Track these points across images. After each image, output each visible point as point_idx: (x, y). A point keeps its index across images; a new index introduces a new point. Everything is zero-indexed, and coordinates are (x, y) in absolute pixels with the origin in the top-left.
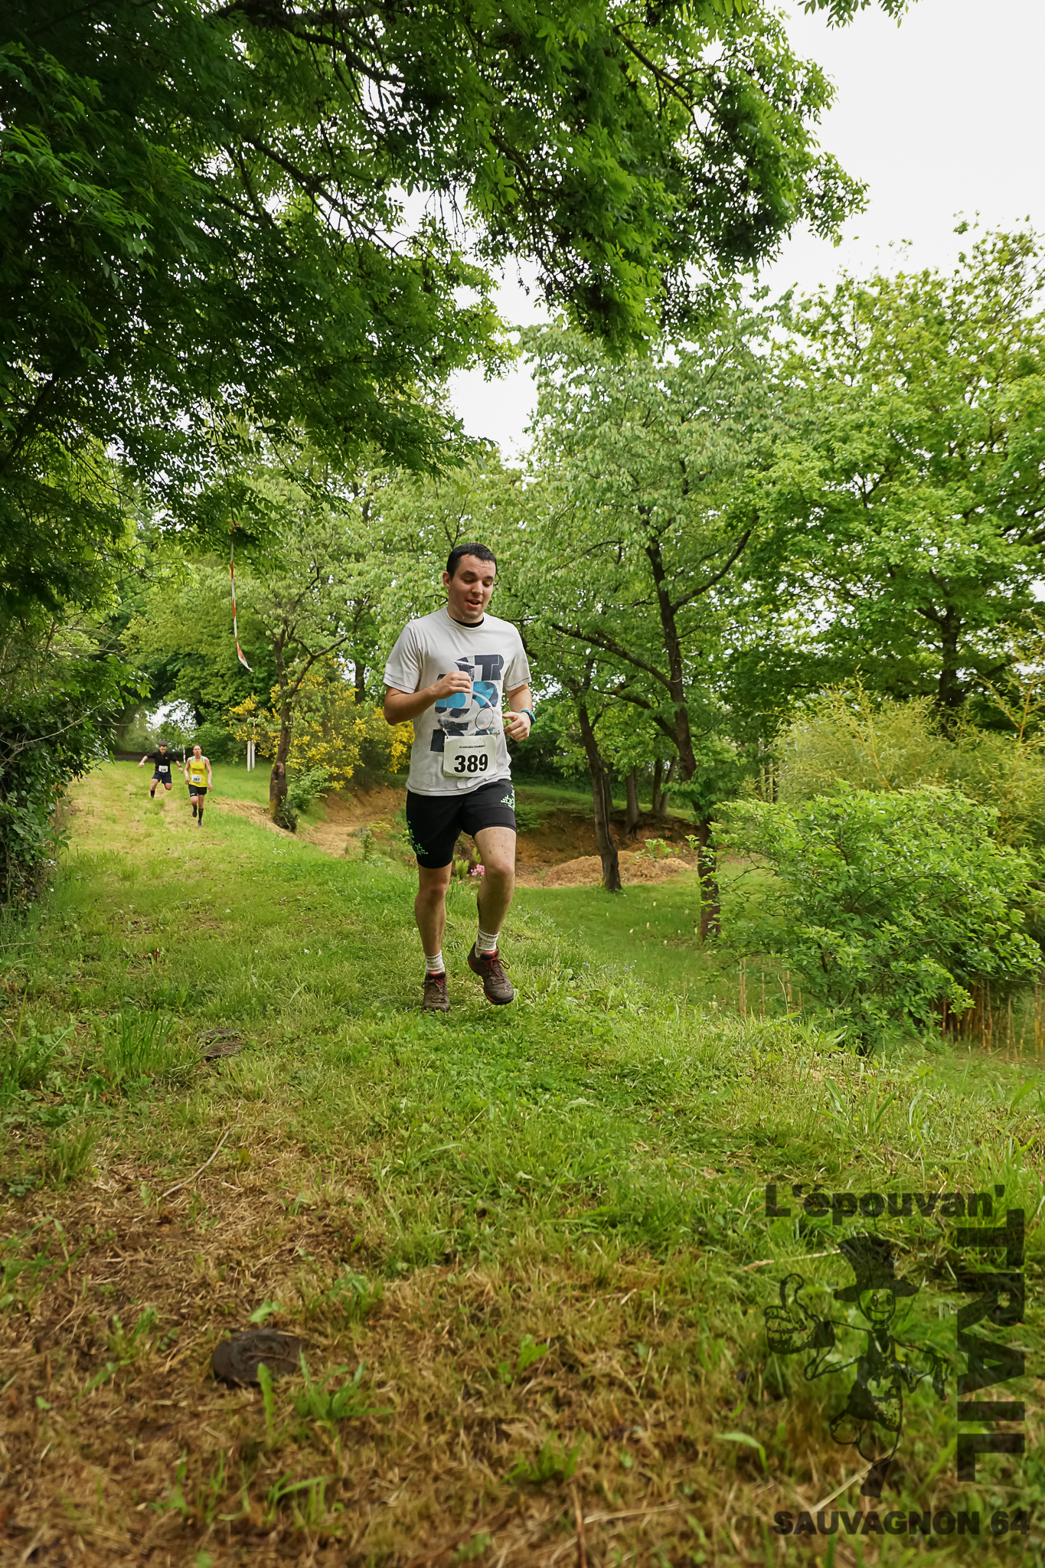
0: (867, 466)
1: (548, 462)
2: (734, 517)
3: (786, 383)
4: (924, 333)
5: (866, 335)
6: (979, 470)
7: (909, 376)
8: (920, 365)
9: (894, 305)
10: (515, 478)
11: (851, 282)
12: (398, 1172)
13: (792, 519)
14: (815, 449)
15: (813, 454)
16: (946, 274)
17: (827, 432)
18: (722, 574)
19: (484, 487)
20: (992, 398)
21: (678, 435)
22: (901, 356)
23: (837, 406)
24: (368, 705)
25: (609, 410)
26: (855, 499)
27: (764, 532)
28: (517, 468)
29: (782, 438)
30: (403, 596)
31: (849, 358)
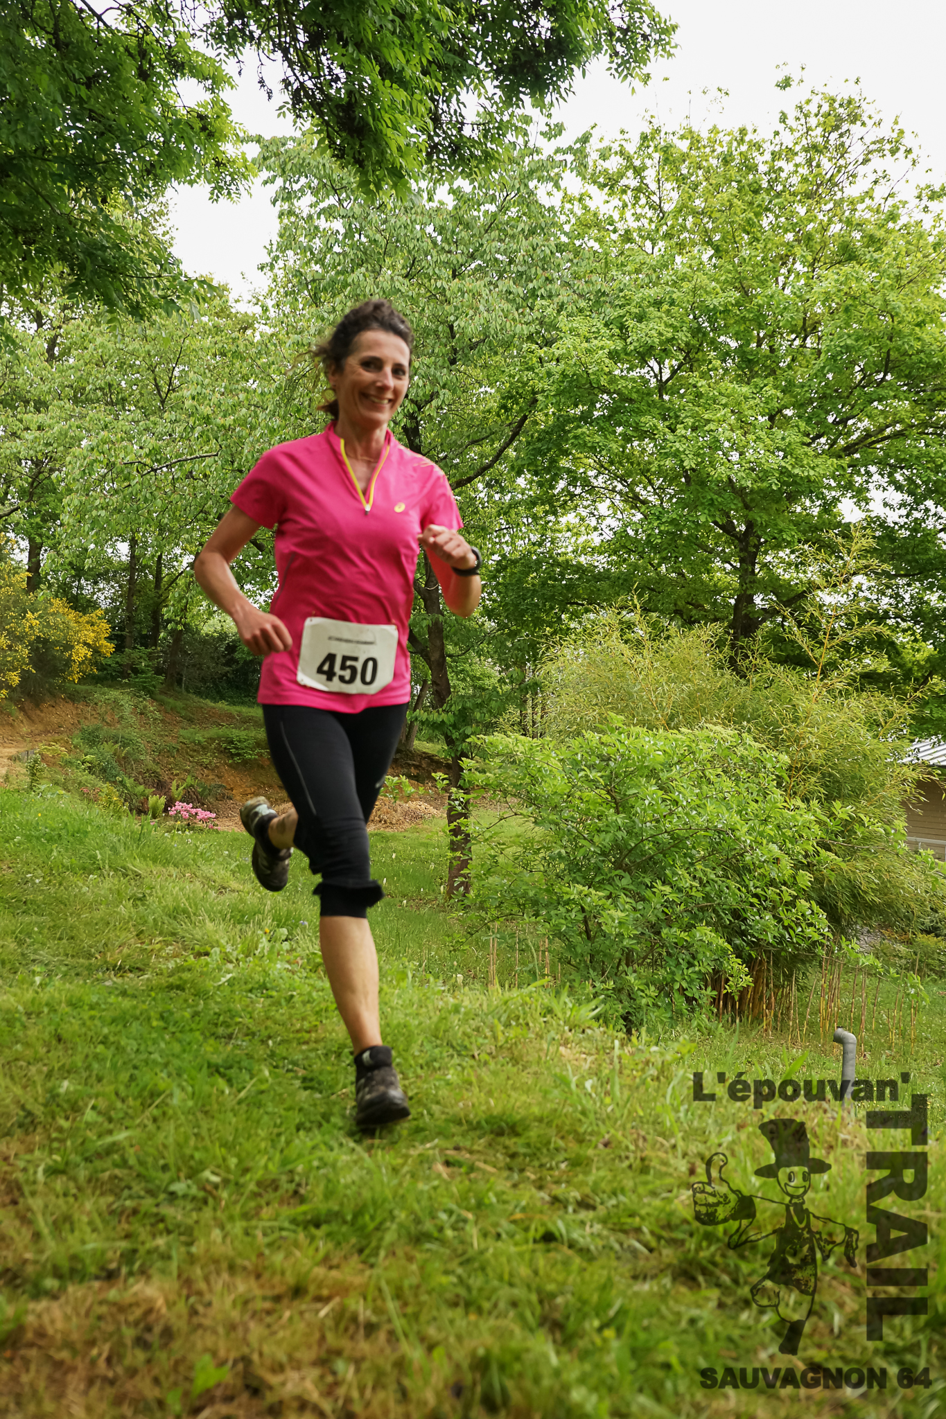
0: (665, 350)
1: (287, 309)
2: (509, 398)
3: (577, 243)
4: (736, 202)
5: (671, 197)
6: (789, 367)
7: (717, 250)
8: (730, 238)
9: (704, 163)
10: (246, 325)
11: (658, 131)
13: (576, 406)
14: (606, 325)
15: (603, 330)
16: (765, 134)
17: (621, 307)
18: (490, 466)
19: (205, 332)
20: (807, 285)
21: (448, 293)
22: (710, 225)
23: (634, 276)
24: (42, 594)
25: (365, 253)
26: (649, 388)
27: (543, 418)
28: (250, 313)
29: (569, 309)
30: (95, 461)
31: (651, 221)
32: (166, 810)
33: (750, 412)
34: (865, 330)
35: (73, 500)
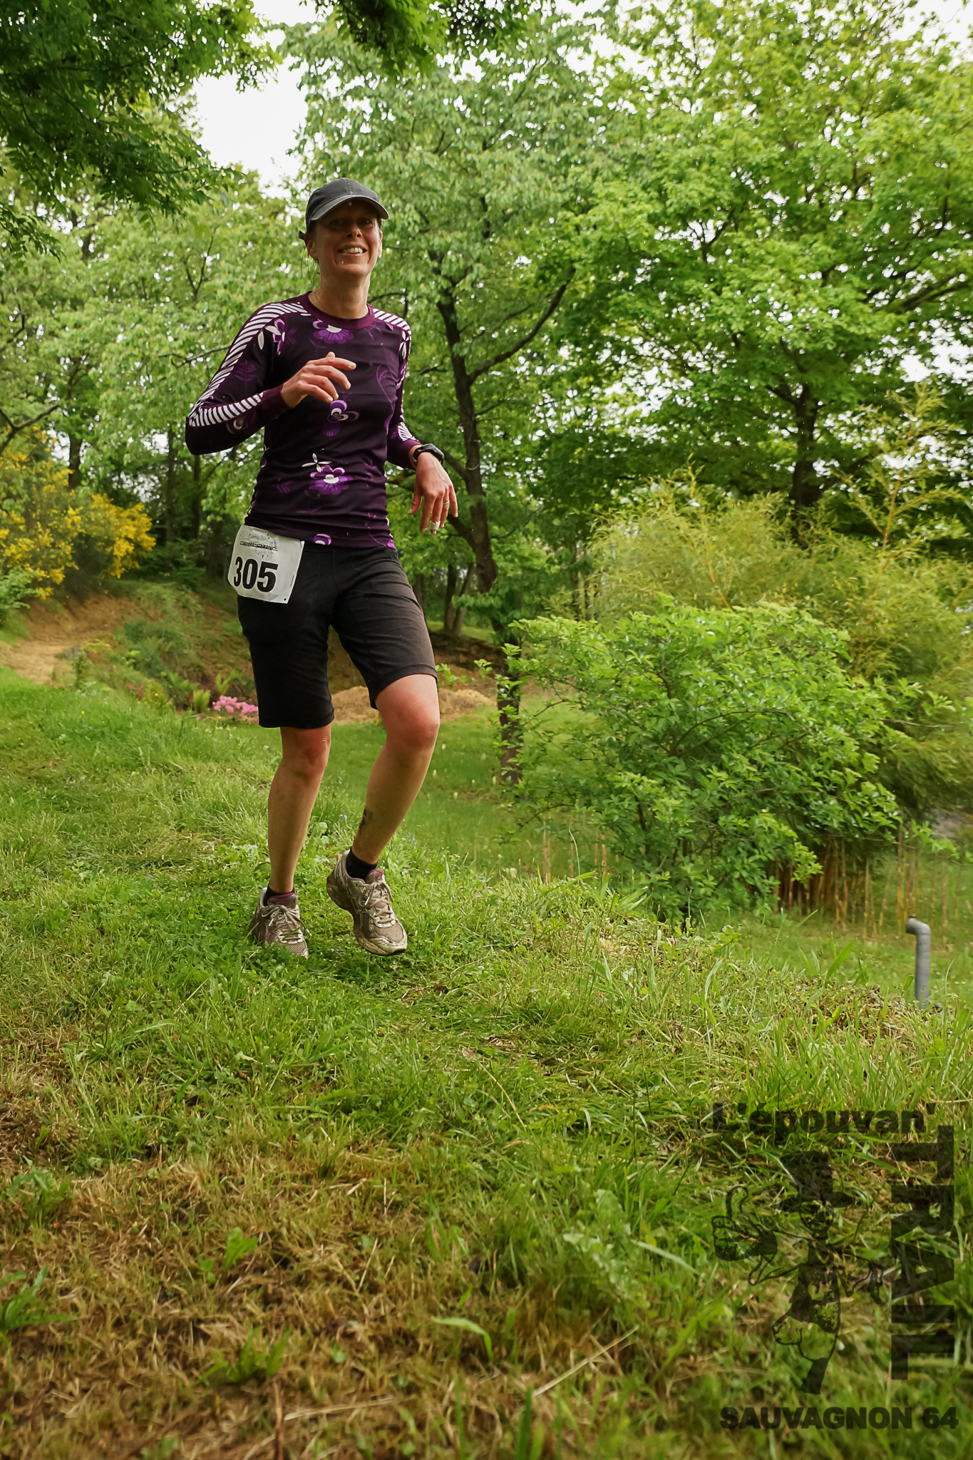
0: (706, 211)
2: (546, 269)
3: (611, 106)
4: (775, 54)
5: (707, 52)
6: (840, 221)
7: (758, 103)
8: (770, 92)
9: (741, 17)
10: (277, 209)
12: (95, 1057)
13: (616, 272)
14: (644, 188)
15: (642, 194)
17: (659, 169)
18: (532, 337)
19: (236, 222)
20: (855, 135)
21: (478, 166)
22: (749, 80)
23: (671, 137)
24: (83, 490)
25: (393, 131)
26: (693, 252)
27: (584, 287)
28: (280, 197)
29: (605, 174)
30: (131, 355)
31: (688, 79)
32: (210, 705)
33: (799, 270)
34: (920, 178)
35: (110, 396)
